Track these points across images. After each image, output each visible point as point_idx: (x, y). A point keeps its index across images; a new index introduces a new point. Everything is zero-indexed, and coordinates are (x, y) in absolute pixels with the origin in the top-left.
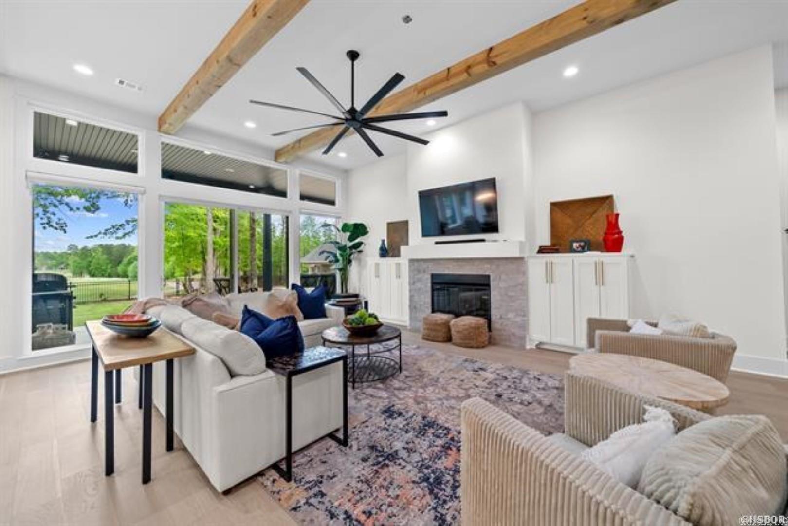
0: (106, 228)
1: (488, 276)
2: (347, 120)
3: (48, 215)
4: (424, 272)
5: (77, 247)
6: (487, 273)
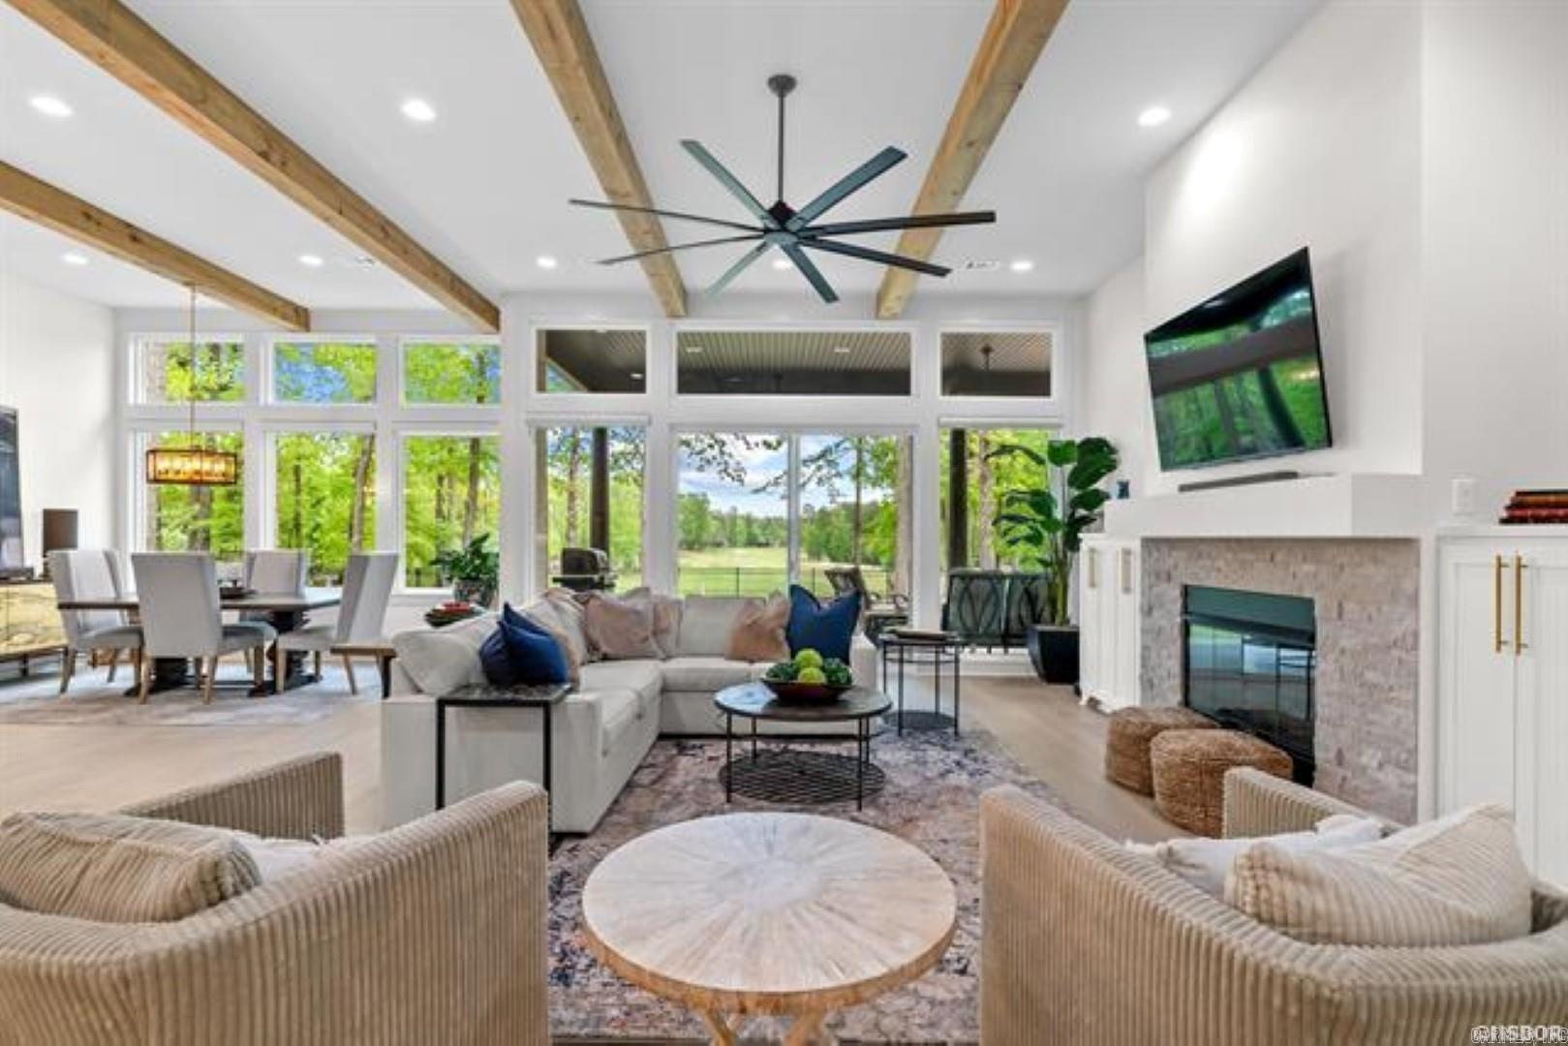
0: (777, 475)
1: (1309, 603)
2: (767, 231)
3: (726, 458)
4: (1169, 578)
5: (812, 508)
6: (1307, 594)
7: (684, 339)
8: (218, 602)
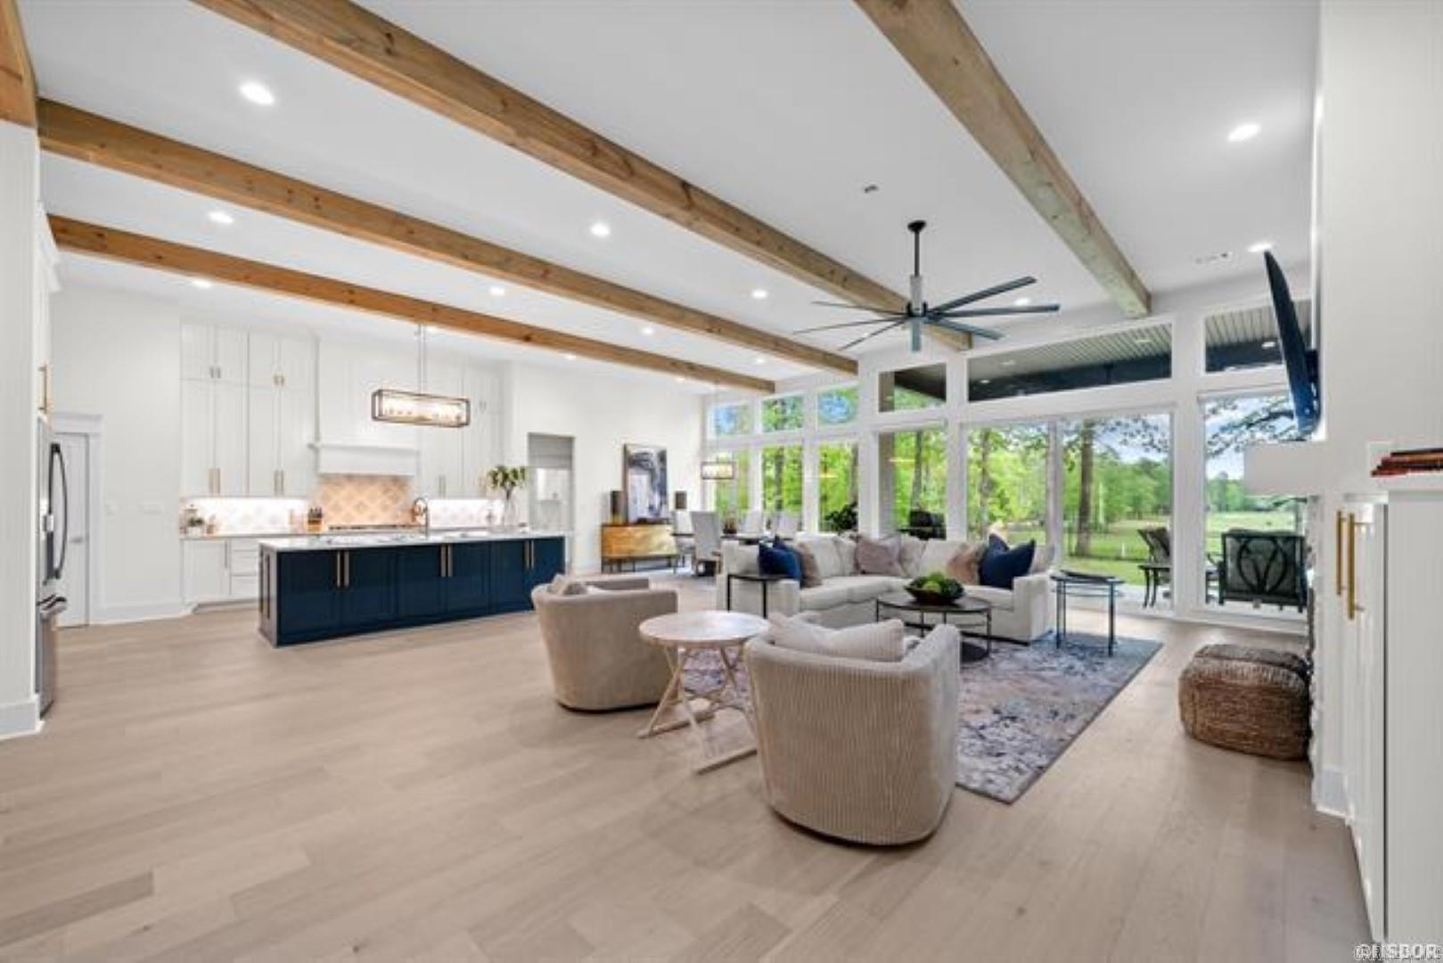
7: (970, 362)
8: (722, 534)
